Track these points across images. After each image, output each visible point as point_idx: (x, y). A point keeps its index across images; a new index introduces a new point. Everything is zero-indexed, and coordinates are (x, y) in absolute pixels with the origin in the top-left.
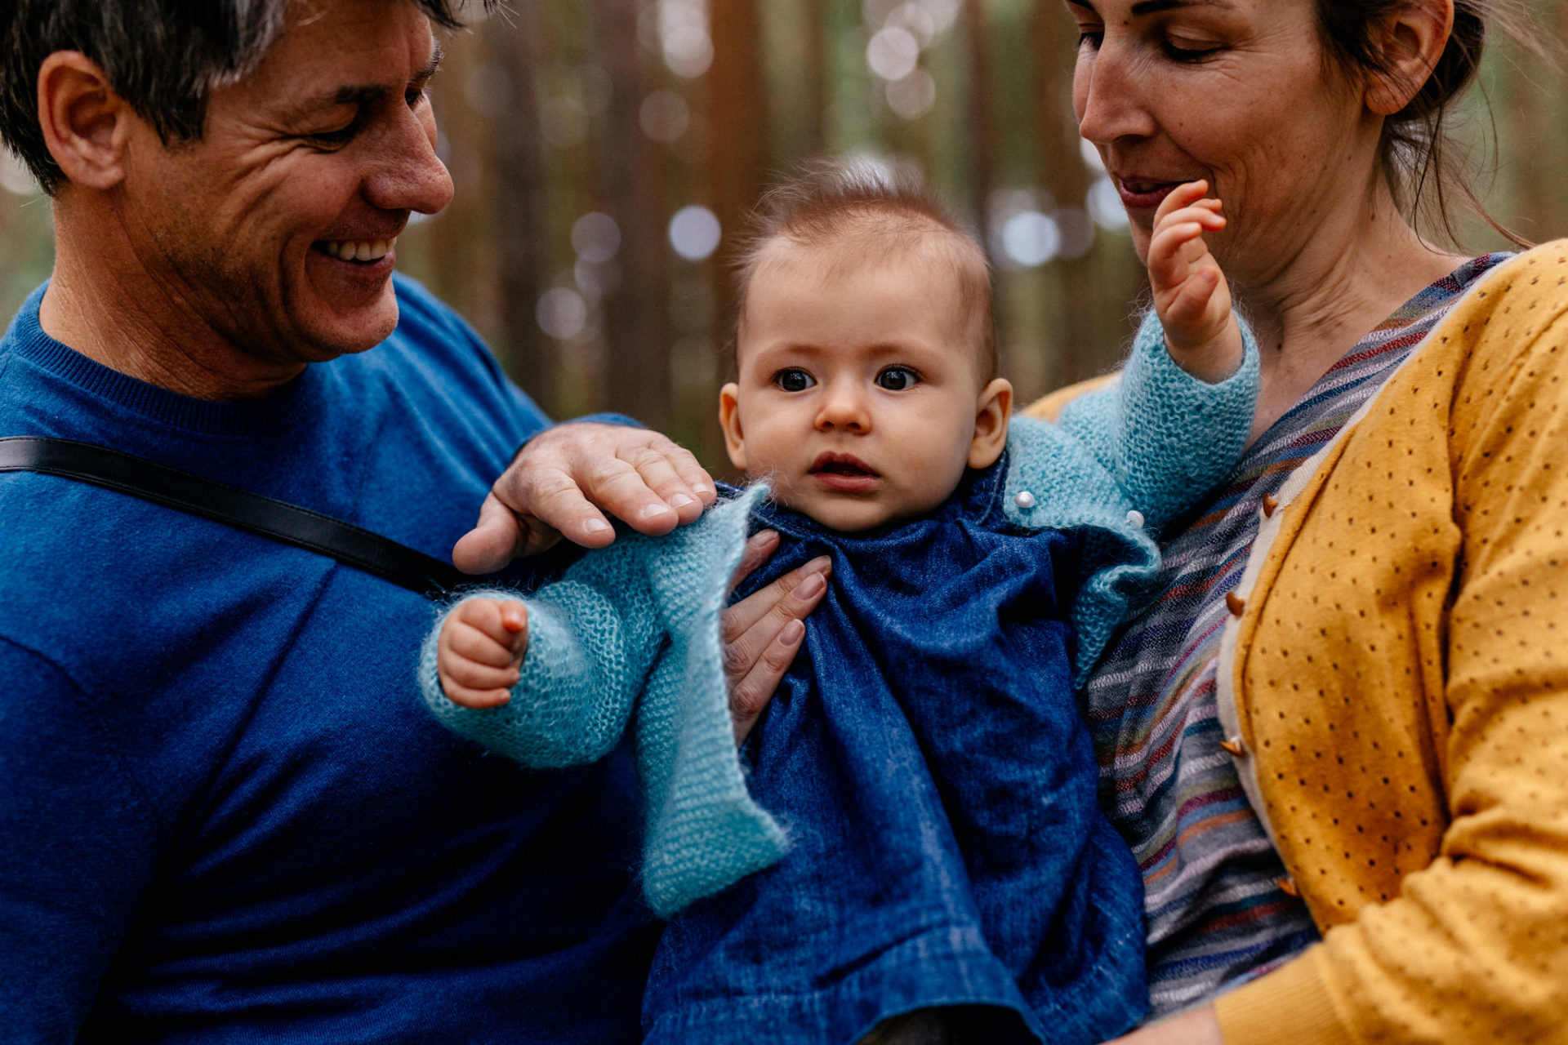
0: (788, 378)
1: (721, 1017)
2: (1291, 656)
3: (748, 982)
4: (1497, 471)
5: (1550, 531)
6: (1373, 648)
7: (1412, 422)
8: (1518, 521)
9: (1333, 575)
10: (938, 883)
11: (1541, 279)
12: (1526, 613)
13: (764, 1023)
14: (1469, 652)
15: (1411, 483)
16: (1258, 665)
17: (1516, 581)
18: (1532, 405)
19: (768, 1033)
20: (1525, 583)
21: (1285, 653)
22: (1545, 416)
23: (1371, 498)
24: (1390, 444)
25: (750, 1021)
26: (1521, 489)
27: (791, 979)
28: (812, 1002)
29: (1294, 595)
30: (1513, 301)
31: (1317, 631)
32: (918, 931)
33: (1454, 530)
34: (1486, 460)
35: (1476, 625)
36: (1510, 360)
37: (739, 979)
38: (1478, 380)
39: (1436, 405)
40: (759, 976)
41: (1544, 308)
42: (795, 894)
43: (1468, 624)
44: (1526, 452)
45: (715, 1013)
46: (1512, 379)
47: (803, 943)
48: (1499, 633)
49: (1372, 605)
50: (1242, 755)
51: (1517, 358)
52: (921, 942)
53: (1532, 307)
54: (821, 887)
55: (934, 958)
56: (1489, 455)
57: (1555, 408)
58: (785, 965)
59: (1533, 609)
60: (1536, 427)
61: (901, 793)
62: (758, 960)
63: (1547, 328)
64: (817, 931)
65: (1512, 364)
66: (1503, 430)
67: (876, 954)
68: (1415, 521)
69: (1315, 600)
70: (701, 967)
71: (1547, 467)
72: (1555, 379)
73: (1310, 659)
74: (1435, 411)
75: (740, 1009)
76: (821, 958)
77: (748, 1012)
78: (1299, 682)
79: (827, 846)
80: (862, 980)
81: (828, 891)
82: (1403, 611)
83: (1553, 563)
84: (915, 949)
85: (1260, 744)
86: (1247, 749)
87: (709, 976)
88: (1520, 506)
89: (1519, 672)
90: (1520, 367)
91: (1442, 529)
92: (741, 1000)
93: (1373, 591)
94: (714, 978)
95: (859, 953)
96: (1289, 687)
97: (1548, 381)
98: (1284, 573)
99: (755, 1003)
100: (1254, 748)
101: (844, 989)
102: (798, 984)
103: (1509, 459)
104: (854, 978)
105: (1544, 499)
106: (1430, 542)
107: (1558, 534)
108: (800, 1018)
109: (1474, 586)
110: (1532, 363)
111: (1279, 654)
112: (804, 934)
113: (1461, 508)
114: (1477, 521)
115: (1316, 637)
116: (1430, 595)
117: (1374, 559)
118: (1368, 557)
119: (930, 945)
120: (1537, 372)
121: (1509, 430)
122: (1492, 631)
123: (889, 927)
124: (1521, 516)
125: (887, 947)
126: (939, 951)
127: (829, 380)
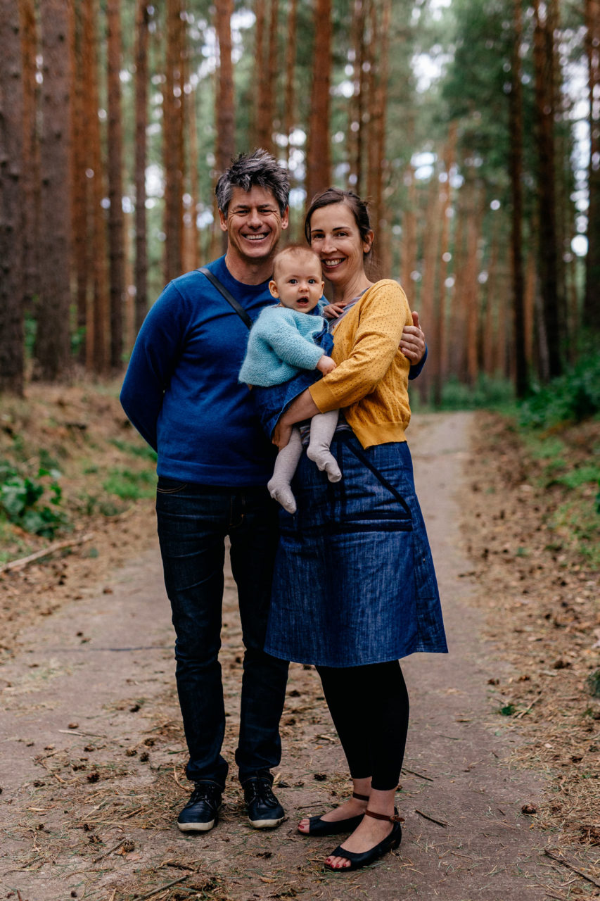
0: (292, 281)
127: (300, 282)
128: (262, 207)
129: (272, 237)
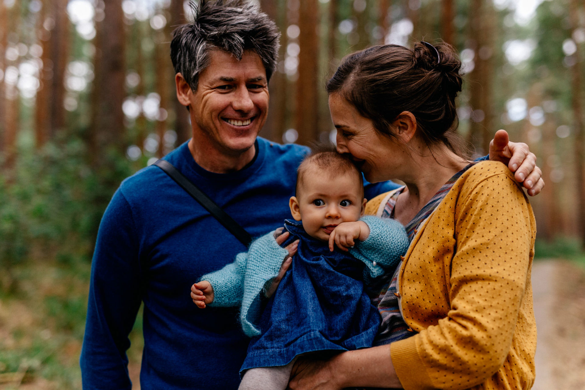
0: (317, 202)
1: (262, 354)
2: (413, 273)
3: (269, 346)
4: (463, 224)
5: (474, 240)
6: (432, 271)
7: (444, 212)
8: (467, 237)
9: (424, 252)
10: (310, 321)
11: (476, 173)
12: (467, 261)
13: (272, 355)
14: (455, 271)
15: (443, 228)
16: (406, 275)
17: (465, 253)
18: (471, 207)
19: (273, 358)
20: (468, 253)
21: (412, 272)
22: (474, 210)
23: (434, 232)
24: (439, 218)
25: (269, 355)
26: (468, 229)
27: (280, 344)
28: (283, 351)
29: (415, 257)
30: (469, 179)
31: (419, 267)
32: (305, 334)
33: (454, 240)
34: (461, 221)
35: (457, 264)
36: (467, 195)
37: (267, 345)
38: (461, 200)
39: (450, 207)
40: (272, 344)
41: (476, 182)
42: (281, 324)
43: (455, 263)
44: (470, 219)
45: (261, 353)
46: (467, 200)
47: (283, 336)
48: (461, 266)
49: (432, 260)
50: (399, 297)
51: (468, 195)
52: (305, 336)
53: (473, 181)
54: (288, 322)
55: (308, 340)
56: (462, 220)
57: (476, 208)
58: (278, 341)
59: (469, 260)
60: (472, 213)
61: (305, 299)
62: (272, 340)
63: (476, 187)
64: (286, 333)
65: (467, 197)
66: (465, 214)
67: (296, 339)
68: (443, 238)
69: (419, 259)
70: (258, 341)
71: (474, 223)
72: (477, 201)
73: (417, 274)
74: (450, 209)
75: (267, 352)
76: (287, 340)
77: (269, 353)
78: (414, 280)
79: (290, 312)
80: (294, 345)
81: (289, 323)
82: (441, 262)
83: (474, 248)
84: (304, 338)
85: (404, 294)
86: (400, 295)
87: (260, 344)
88: (468, 233)
89: (465, 276)
90: (469, 197)
91: (450, 241)
92: (267, 350)
93: (433, 257)
94: (261, 344)
95: (293, 339)
96: (412, 281)
97: (475, 201)
98: (413, 251)
99: (270, 351)
100: (402, 295)
101: (290, 348)
102: (281, 346)
103: (466, 221)
104: (292, 345)
105: (473, 232)
106: (447, 244)
107: (476, 241)
108: (280, 354)
109: (458, 254)
110: (472, 196)
111: (410, 272)
112: (283, 334)
113: (456, 233)
114: (459, 237)
115: (419, 268)
116: (448, 257)
117: (433, 248)
118: (432, 248)
119: (307, 337)
120: (472, 199)
121: (466, 214)
122: (460, 266)
123: (300, 332)
124: (468, 236)
125: (299, 337)
126: (309, 338)
127: (329, 204)
128: (254, 80)
129: (260, 121)
